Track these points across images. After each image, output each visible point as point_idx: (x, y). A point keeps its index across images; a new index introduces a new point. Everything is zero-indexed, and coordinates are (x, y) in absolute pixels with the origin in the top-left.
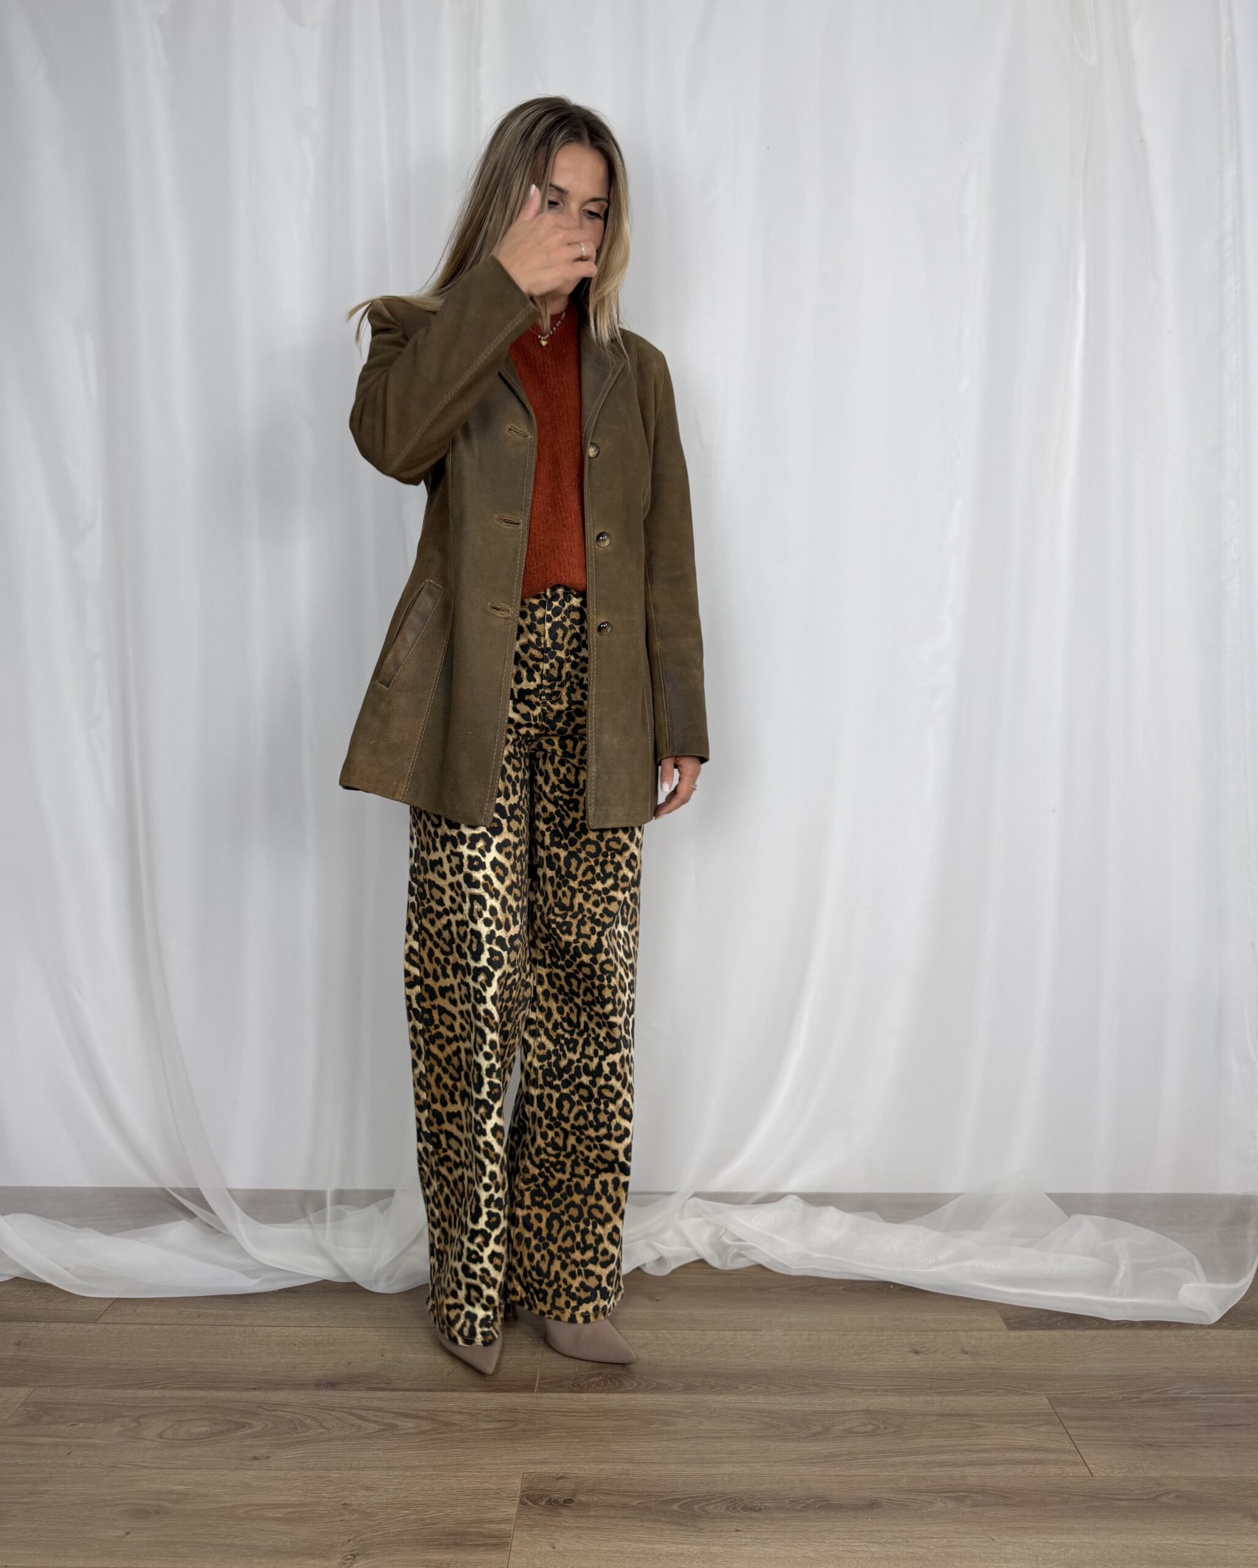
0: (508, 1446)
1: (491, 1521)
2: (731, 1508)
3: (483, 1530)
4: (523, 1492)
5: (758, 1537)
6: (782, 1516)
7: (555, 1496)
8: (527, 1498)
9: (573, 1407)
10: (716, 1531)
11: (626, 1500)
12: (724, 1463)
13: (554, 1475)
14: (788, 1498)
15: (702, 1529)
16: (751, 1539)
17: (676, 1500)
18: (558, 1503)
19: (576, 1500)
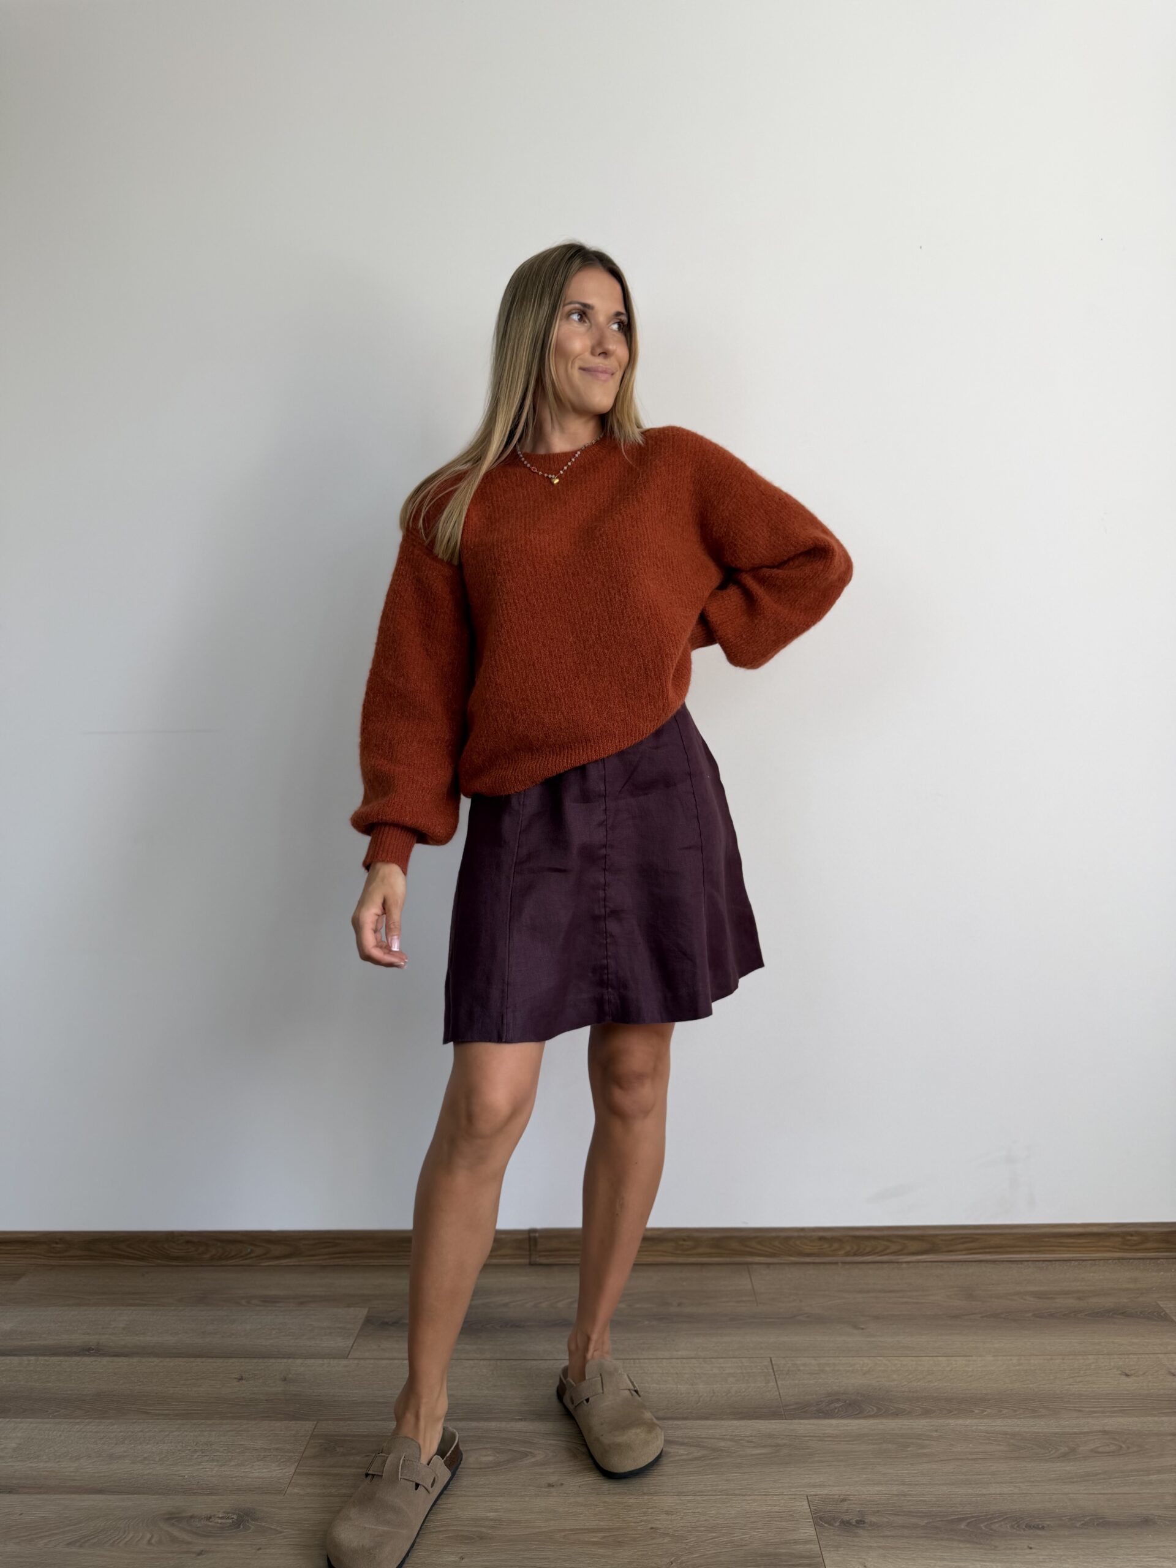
0: (781, 1470)
1: (796, 1542)
2: (1015, 1527)
3: (793, 1551)
4: (815, 1514)
5: (1052, 1554)
6: (1067, 1533)
7: (846, 1518)
8: (821, 1520)
9: (827, 1432)
10: (1011, 1549)
11: (914, 1520)
12: (991, 1483)
13: (837, 1497)
14: (1063, 1517)
15: (996, 1547)
16: (1047, 1556)
17: (960, 1520)
18: (851, 1524)
19: (866, 1521)
